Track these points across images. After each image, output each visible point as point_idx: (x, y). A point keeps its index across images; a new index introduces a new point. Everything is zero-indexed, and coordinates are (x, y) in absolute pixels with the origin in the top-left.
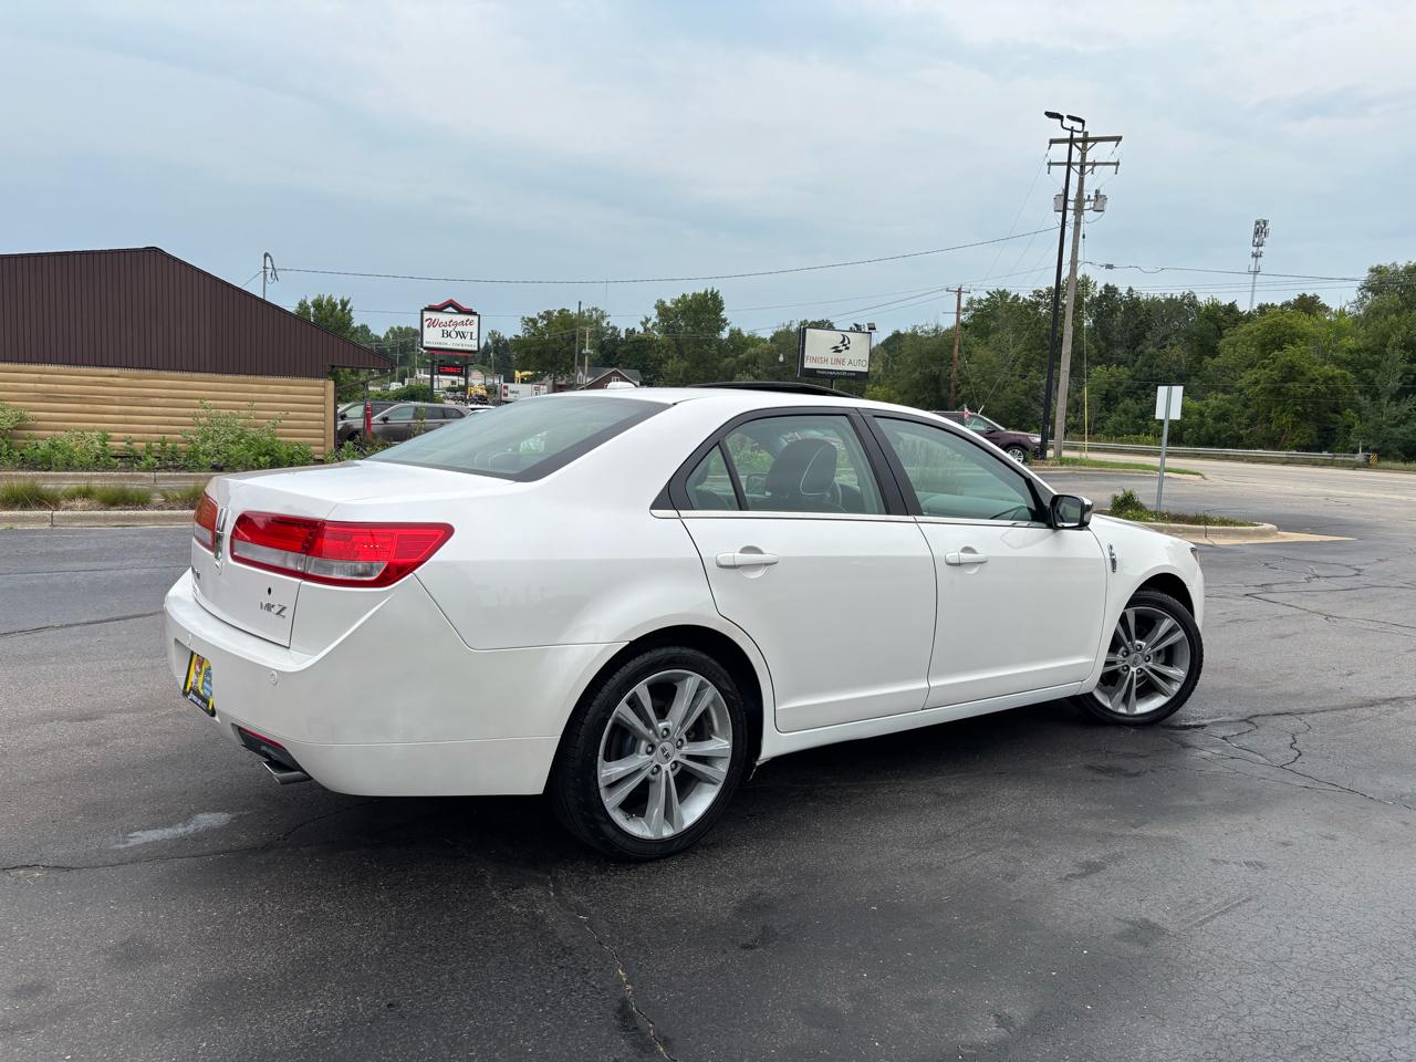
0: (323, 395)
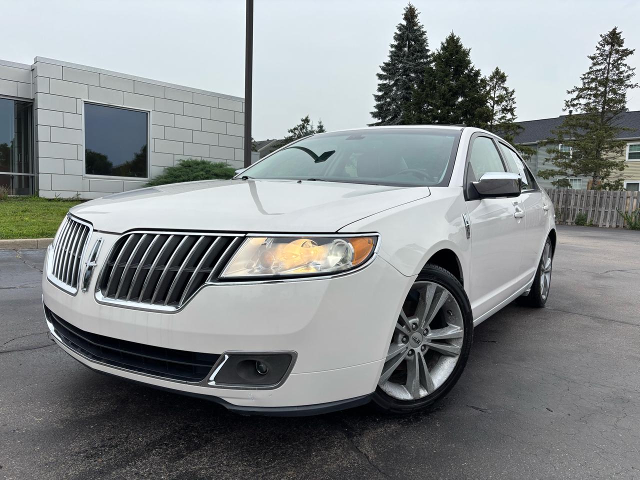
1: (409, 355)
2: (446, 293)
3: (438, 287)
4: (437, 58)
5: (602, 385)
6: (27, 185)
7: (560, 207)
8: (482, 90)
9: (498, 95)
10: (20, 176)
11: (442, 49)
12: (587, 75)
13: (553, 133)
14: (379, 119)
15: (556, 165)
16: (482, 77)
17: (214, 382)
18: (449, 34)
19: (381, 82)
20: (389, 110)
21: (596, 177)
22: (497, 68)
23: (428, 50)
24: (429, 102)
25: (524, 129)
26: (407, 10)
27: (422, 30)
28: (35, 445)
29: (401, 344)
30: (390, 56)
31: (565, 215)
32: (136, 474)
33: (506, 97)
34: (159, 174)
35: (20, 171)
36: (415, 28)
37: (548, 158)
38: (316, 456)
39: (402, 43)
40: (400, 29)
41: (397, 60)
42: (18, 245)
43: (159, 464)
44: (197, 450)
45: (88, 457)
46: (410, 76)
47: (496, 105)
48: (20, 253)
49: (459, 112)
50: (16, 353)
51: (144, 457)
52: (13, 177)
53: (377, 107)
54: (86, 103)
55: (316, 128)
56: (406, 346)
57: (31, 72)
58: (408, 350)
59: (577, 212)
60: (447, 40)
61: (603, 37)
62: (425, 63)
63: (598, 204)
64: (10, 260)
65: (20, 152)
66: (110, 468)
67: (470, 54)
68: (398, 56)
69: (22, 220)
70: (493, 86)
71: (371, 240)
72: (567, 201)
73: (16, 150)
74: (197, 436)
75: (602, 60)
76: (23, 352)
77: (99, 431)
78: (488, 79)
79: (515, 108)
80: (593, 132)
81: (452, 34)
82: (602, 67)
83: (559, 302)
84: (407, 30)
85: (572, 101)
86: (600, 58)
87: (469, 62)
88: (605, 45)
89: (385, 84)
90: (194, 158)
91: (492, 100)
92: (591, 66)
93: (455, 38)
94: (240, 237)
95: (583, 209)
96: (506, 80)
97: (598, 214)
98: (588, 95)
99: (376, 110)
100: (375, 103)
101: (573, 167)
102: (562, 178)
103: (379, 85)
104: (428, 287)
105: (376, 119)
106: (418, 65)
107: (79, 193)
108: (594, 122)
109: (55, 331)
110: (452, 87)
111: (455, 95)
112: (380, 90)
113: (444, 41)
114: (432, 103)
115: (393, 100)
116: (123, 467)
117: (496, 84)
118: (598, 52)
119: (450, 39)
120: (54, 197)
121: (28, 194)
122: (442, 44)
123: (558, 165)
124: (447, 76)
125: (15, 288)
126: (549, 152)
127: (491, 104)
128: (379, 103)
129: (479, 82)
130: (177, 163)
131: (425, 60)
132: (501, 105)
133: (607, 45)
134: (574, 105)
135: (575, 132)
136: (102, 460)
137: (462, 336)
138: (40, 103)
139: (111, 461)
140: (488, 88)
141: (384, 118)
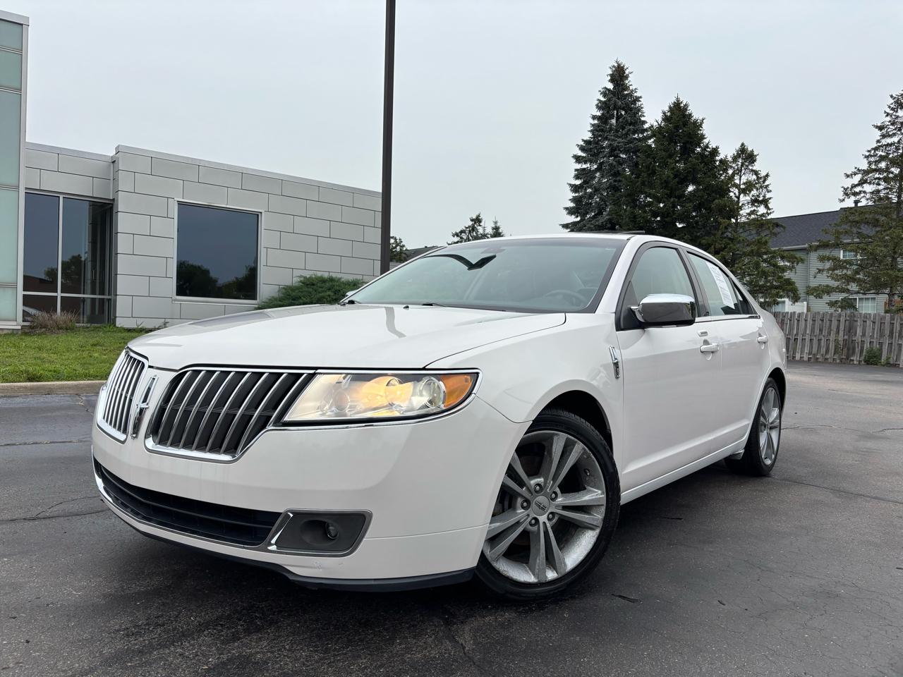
1: (531, 525)
2: (579, 448)
3: (568, 440)
4: (657, 132)
5: (808, 576)
6: (102, 311)
7: (841, 339)
8: (721, 175)
9: (745, 181)
10: (93, 300)
11: (663, 120)
12: (873, 152)
13: (826, 233)
14: (577, 217)
15: (833, 278)
16: (721, 156)
17: (275, 546)
18: (674, 100)
19: (579, 166)
20: (591, 204)
21: (893, 294)
22: (743, 144)
23: (644, 122)
24: (646, 193)
25: (784, 228)
26: (614, 69)
27: (635, 94)
28: (69, 620)
29: (520, 511)
30: (591, 131)
31: (848, 349)
32: (180, 655)
33: (756, 183)
34: (272, 295)
35: (93, 293)
36: (626, 92)
37: (821, 268)
38: (400, 644)
39: (608, 112)
40: (604, 94)
41: (600, 136)
42: (82, 388)
43: (209, 646)
44: (257, 632)
45: (128, 636)
46: (620, 157)
47: (742, 195)
48: (84, 398)
49: (689, 205)
50: (62, 519)
51: (194, 638)
52: (84, 300)
53: (574, 200)
54: (180, 203)
55: (489, 231)
56: (526, 513)
57: (112, 165)
58: (529, 519)
59: (867, 346)
60: (670, 107)
61: (895, 98)
62: (639, 140)
63: (897, 334)
64: (69, 408)
65: (94, 267)
66: (151, 647)
67: (704, 125)
68: (602, 130)
69: (91, 356)
70: (738, 169)
71: (469, 377)
72: (850, 330)
73: (89, 265)
74: (261, 618)
75: (895, 129)
76: (70, 518)
77: (146, 608)
78: (730, 159)
79: (770, 198)
80: (885, 231)
81: (678, 99)
82: (895, 139)
83: (794, 469)
84: (614, 96)
85: (852, 187)
86: (891, 127)
87: (703, 137)
88: (897, 108)
89: (584, 169)
90: (319, 274)
91: (736, 188)
92: (879, 138)
93: (682, 105)
94: (309, 374)
95: (875, 341)
96: (755, 161)
97: (897, 348)
98: (876, 179)
99: (572, 205)
100: (571, 195)
101: (859, 281)
102: (840, 296)
103: (576, 170)
104: (555, 438)
105: (573, 216)
106: (631, 141)
107: (167, 320)
108: (886, 216)
109: (104, 488)
110: (678, 171)
111: (684, 182)
112: (577, 177)
113: (666, 109)
114: (650, 194)
115: (596, 190)
116: (166, 647)
117: (742, 166)
118: (889, 119)
119: (675, 106)
120: (136, 327)
121: (102, 321)
122: (664, 113)
123: (835, 278)
124: (670, 156)
125: (70, 442)
126: (822, 259)
127: (735, 194)
128: (577, 195)
129: (718, 163)
130: (296, 280)
131: (641, 136)
132: (751, 195)
133: (901, 108)
134: (855, 194)
135: (859, 231)
136: (144, 640)
137: (604, 502)
138: (121, 206)
139: (153, 641)
140: (730, 172)
141: (583, 215)
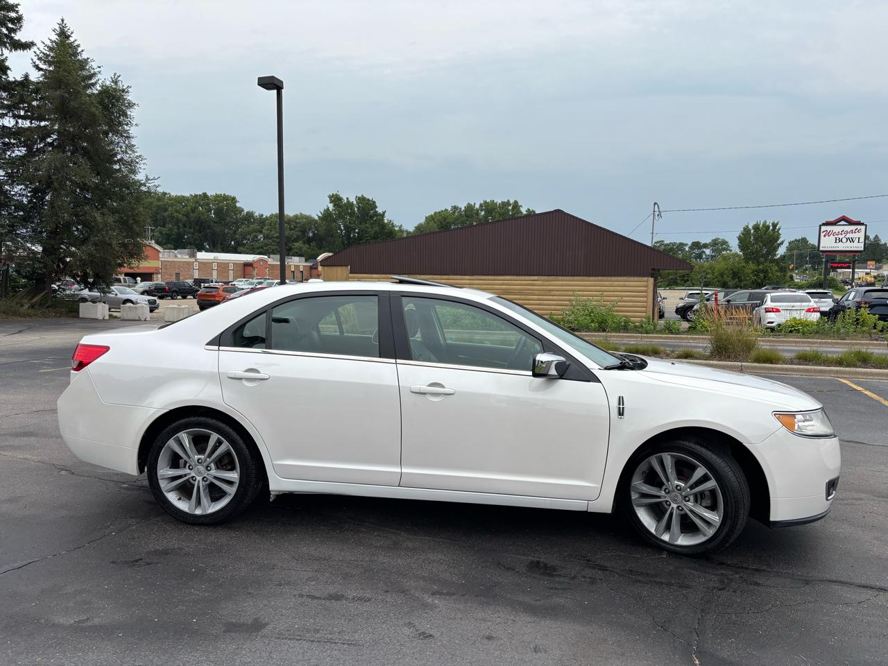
0: (647, 287)
